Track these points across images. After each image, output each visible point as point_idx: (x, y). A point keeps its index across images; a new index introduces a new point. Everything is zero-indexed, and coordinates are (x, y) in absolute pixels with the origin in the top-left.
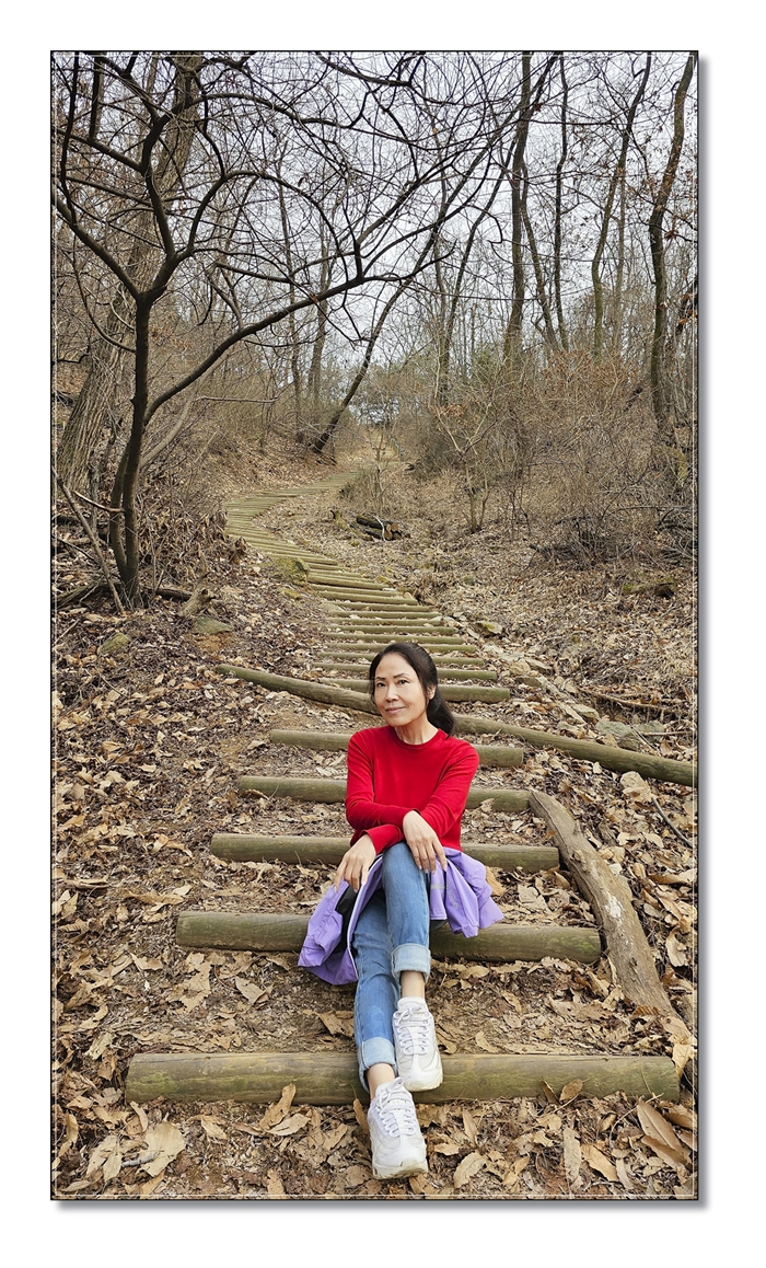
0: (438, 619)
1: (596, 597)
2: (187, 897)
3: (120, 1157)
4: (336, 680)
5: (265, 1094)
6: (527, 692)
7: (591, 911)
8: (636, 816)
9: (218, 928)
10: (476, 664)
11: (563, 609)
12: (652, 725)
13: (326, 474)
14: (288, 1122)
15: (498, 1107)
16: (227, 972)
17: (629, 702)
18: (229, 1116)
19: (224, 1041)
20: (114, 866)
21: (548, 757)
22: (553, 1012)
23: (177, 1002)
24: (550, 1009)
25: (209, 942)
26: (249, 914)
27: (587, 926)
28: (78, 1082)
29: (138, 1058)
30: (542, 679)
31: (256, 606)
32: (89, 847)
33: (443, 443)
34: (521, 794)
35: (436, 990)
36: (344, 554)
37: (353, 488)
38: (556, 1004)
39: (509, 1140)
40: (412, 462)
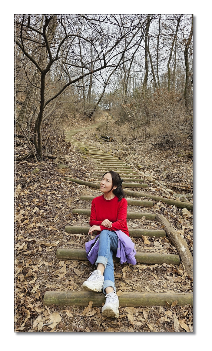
0: (126, 164)
1: (170, 158)
2: (59, 244)
3: (42, 323)
4: (98, 181)
5: (84, 304)
6: (153, 185)
7: (176, 249)
8: (187, 221)
9: (68, 254)
10: (137, 177)
11: (161, 162)
12: (188, 195)
13: (92, 124)
14: (90, 313)
15: (153, 309)
16: (71, 267)
17: (181, 188)
18: (74, 310)
19: (71, 287)
20: (37, 235)
21: (160, 204)
22: (167, 280)
23: (57, 275)
24: (166, 279)
25: (66, 258)
26: (77, 250)
27: (175, 254)
28: (30, 300)
29: (47, 293)
30: (156, 181)
31: (74, 161)
32: (30, 229)
33: (125, 115)
34: (153, 215)
35: (132, 272)
36: (98, 146)
37: (100, 128)
38: (168, 277)
39: (157, 319)
40: (117, 120)
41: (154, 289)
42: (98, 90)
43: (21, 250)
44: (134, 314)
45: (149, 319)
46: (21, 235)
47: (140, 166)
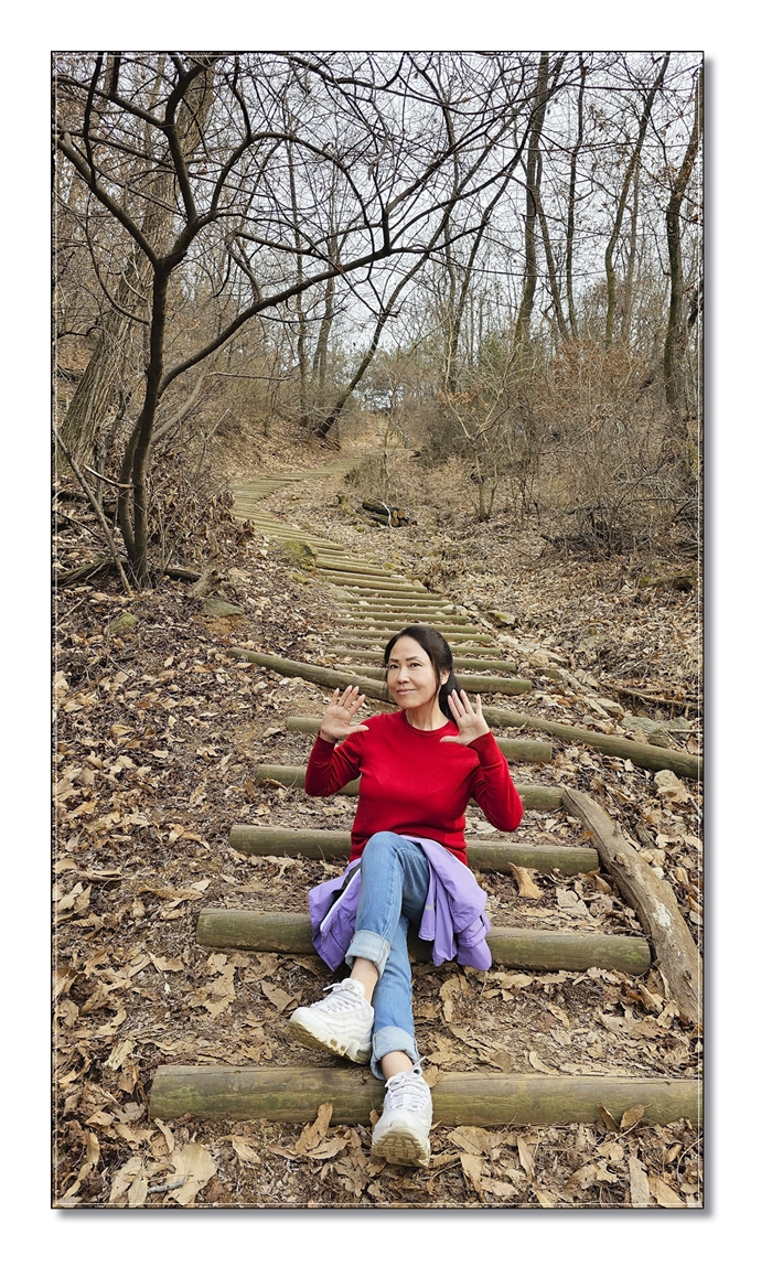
0: (450, 607)
1: (612, 589)
2: (207, 892)
3: (146, 1181)
4: (351, 667)
5: (301, 1114)
6: (549, 685)
7: (636, 918)
8: (673, 817)
9: (241, 928)
10: (493, 654)
11: (577, 601)
12: (677, 721)
13: (330, 459)
14: (324, 1147)
15: (554, 1134)
16: (253, 975)
17: (652, 697)
18: (262, 1136)
19: (254, 1052)
20: (127, 857)
21: (578, 753)
22: (604, 1028)
23: (201, 1007)
24: (600, 1025)
25: (233, 943)
26: (275, 914)
27: (634, 935)
28: (98, 1095)
29: (162, 1070)
30: (563, 672)
31: (264, 589)
32: (101, 837)
33: (450, 429)
34: (552, 791)
35: (477, 1000)
36: (350, 540)
37: (358, 474)
38: (607, 1019)
39: (568, 1171)
40: (418, 449)
41: (557, 1060)
42: (353, 337)
43: (67, 911)
44: (484, 1154)
45: (541, 1171)
46: (66, 857)
47: (502, 613)
